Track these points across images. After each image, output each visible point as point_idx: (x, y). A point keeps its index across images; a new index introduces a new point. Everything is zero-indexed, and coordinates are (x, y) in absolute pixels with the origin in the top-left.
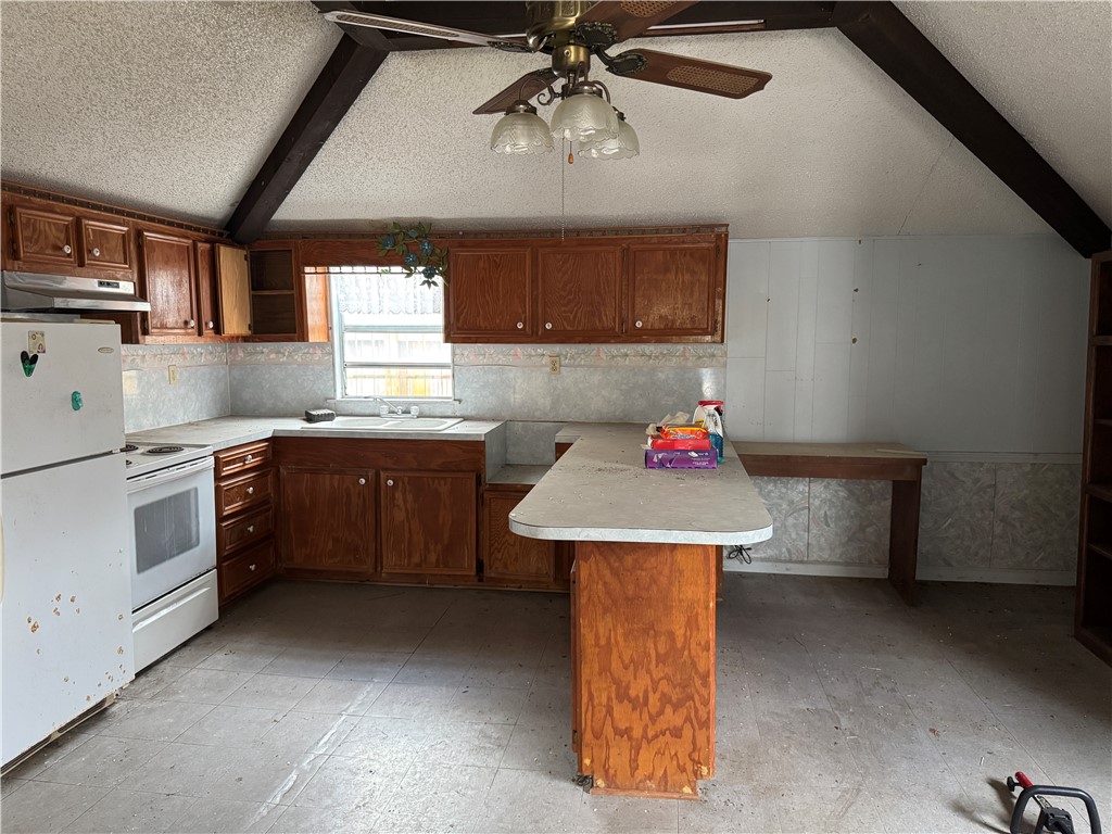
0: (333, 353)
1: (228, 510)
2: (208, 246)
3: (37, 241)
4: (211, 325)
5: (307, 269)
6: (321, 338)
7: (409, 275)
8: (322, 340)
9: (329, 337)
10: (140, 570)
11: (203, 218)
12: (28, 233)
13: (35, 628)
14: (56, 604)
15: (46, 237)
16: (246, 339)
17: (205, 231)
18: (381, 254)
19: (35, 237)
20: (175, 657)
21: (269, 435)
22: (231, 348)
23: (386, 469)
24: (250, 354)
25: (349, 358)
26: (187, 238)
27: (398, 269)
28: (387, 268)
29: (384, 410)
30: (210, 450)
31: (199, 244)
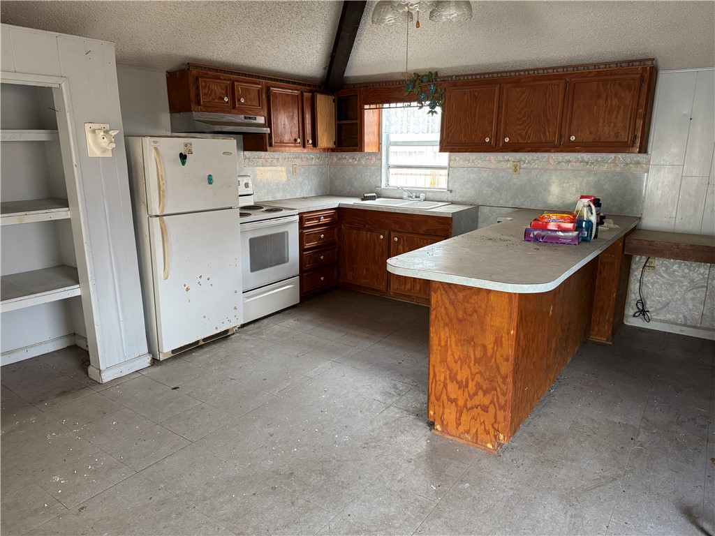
0: (381, 159)
1: (308, 245)
2: (310, 94)
3: (210, 95)
4: (310, 142)
5: (366, 107)
6: (375, 150)
7: (421, 107)
8: (374, 151)
9: (380, 149)
10: (253, 270)
11: (311, 78)
12: (206, 91)
13: (187, 289)
14: (199, 280)
15: (215, 93)
16: (333, 150)
17: (309, 85)
18: (406, 94)
19: (210, 93)
20: (272, 317)
21: (336, 206)
22: (330, 155)
23: (394, 231)
24: (340, 159)
25: (391, 163)
26: (298, 90)
27: (415, 104)
28: (409, 104)
29: (405, 195)
30: (297, 212)
31: (305, 94)
